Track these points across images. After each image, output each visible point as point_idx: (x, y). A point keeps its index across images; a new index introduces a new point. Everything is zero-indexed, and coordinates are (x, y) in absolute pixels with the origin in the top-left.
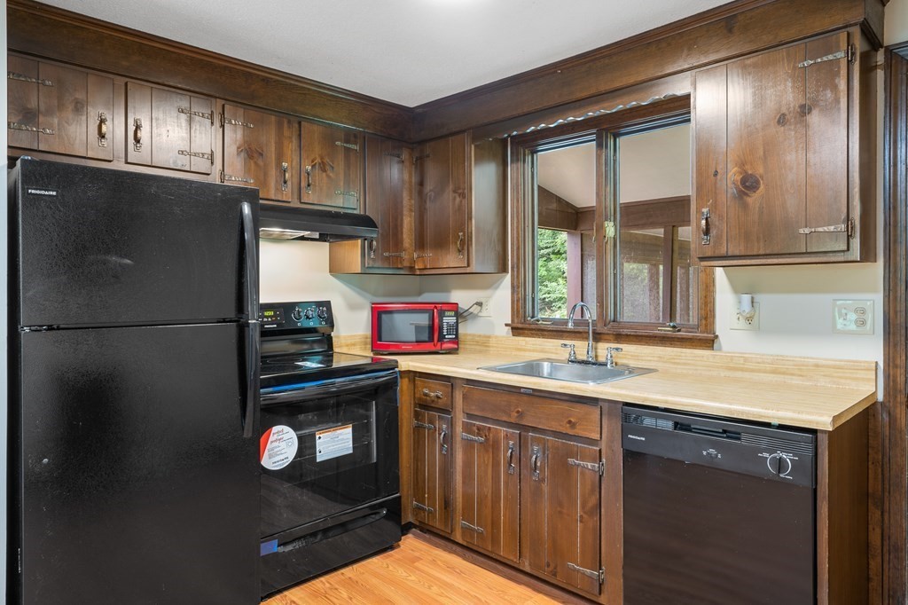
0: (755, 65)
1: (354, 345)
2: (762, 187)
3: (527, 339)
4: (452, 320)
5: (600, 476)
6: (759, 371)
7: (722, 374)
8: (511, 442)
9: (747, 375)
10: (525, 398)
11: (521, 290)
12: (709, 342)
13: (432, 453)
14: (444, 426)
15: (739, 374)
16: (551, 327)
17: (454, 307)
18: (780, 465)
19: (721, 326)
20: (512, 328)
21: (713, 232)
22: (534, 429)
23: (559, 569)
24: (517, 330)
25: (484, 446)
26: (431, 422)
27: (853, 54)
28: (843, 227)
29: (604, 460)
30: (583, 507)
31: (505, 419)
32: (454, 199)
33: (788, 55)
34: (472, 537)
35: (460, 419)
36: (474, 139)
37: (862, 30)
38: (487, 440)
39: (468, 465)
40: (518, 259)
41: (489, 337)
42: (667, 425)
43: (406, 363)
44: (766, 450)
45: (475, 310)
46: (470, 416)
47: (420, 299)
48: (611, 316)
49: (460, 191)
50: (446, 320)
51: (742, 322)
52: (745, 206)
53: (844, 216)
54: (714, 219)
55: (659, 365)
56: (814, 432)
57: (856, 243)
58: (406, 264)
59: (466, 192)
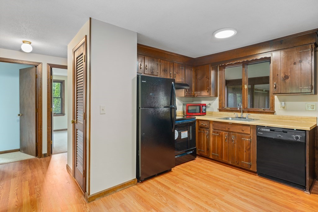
0: (288, 51)
1: (180, 113)
2: (290, 78)
3: (223, 112)
4: (205, 108)
5: (250, 142)
6: (286, 119)
7: (277, 120)
8: (226, 135)
9: (283, 120)
10: (230, 125)
11: (221, 101)
12: (273, 113)
13: (204, 138)
14: (207, 132)
15: (281, 120)
16: (230, 110)
17: (205, 105)
18: (297, 138)
19: (276, 109)
20: (219, 110)
21: (277, 88)
22: (232, 132)
23: (239, 163)
24: (220, 110)
25: (219, 136)
26: (204, 131)
27: (312, 50)
28: (310, 87)
29: (251, 138)
30: (246, 149)
31: (224, 130)
32: (206, 79)
33: (296, 49)
34: (215, 157)
35: (212, 130)
36: (212, 66)
37: (315, 44)
38: (219, 134)
39: (214, 141)
40: (221, 94)
41: (213, 112)
42: (269, 130)
43: (197, 118)
44: (293, 135)
45: (209, 106)
46: (214, 129)
47: (192, 103)
48: (246, 107)
49: (208, 78)
50: (203, 108)
51: (282, 108)
52: (285, 82)
53: (310, 85)
54: (277, 85)
55: (260, 118)
56: (305, 131)
57: (313, 91)
58: (193, 95)
59: (210, 78)
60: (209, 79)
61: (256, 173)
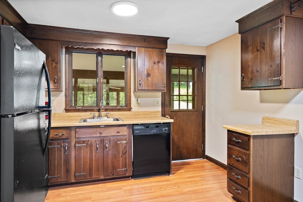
2: (151, 76)
3: (73, 112)
5: (127, 144)
6: (142, 115)
7: (134, 117)
8: (97, 142)
12: (130, 109)
14: (67, 144)
18: (166, 130)
19: (132, 105)
22: (105, 137)
23: (114, 173)
24: (67, 110)
26: (59, 144)
27: (165, 54)
29: (127, 140)
30: (122, 153)
33: (156, 51)
34: (80, 177)
35: (73, 140)
38: (87, 144)
40: (68, 87)
46: (78, 138)
51: (137, 105)
52: (148, 80)
53: (164, 84)
54: (142, 82)
56: (170, 123)
59: (59, 62)
60: (57, 63)
61: (130, 177)
